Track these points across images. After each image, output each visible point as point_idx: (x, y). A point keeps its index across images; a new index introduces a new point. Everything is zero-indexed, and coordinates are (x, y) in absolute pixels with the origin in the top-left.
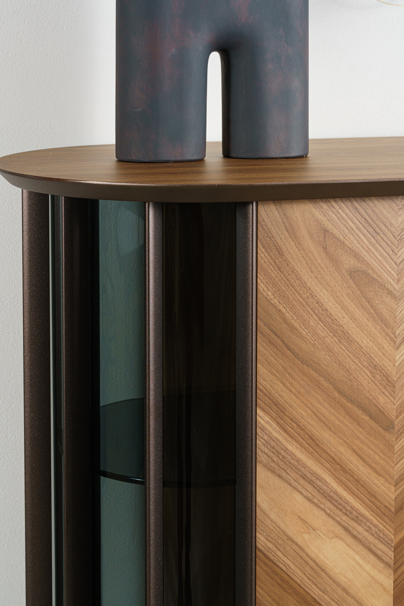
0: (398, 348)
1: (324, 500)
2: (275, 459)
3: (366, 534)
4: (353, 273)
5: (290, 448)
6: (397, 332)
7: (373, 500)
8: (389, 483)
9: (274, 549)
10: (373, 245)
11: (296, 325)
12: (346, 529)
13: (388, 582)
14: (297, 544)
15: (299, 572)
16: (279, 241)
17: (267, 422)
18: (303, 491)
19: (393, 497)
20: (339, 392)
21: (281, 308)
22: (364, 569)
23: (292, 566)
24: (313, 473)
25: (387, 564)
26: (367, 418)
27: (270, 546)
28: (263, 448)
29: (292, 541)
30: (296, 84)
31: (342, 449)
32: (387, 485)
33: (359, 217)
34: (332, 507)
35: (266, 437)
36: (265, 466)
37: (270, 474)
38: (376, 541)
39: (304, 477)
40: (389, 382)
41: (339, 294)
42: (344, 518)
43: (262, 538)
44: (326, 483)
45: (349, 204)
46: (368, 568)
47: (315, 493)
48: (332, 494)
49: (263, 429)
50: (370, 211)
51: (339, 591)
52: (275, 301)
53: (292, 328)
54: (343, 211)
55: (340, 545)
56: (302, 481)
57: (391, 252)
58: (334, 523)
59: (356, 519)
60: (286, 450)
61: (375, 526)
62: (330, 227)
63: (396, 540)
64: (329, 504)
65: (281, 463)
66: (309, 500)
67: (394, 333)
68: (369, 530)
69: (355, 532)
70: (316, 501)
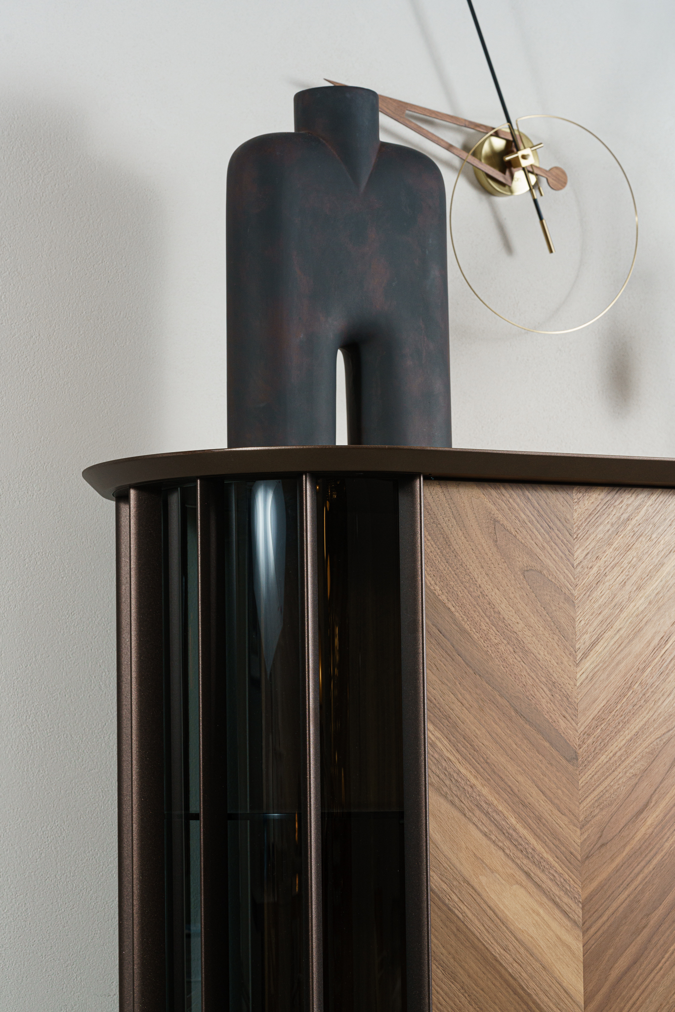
0: (577, 665)
1: (502, 838)
2: (448, 782)
3: (550, 883)
4: (525, 571)
5: (463, 771)
6: (577, 647)
7: (557, 843)
8: (574, 825)
9: (449, 891)
10: (548, 543)
11: (466, 627)
12: (528, 875)
13: (578, 946)
14: (473, 888)
15: (477, 922)
16: (446, 529)
17: (437, 738)
18: (479, 824)
19: (579, 841)
20: (516, 711)
21: (450, 606)
22: (549, 926)
23: (470, 915)
24: (489, 804)
25: (575, 922)
26: (547, 744)
27: (444, 886)
28: (433, 768)
29: (469, 884)
30: (438, 386)
31: (520, 778)
32: (571, 826)
33: (531, 508)
34: (512, 847)
35: (436, 756)
36: (438, 790)
37: (442, 800)
38: (562, 893)
39: (479, 806)
40: (570, 703)
41: (512, 596)
42: (525, 861)
43: (436, 877)
44: (505, 819)
45: (520, 492)
46: (554, 925)
47: (493, 828)
48: (511, 831)
49: (433, 745)
50: (542, 503)
51: (522, 950)
52: (443, 598)
53: (463, 631)
54: (514, 500)
55: (521, 892)
56: (477, 812)
57: (567, 553)
58: (514, 866)
59: (538, 865)
60: (459, 773)
61: (560, 875)
62: (500, 517)
63: (584, 895)
64: (507, 843)
65: (454, 789)
66: (485, 835)
67: (573, 647)
68: (553, 880)
69: (537, 880)
70: (493, 838)
